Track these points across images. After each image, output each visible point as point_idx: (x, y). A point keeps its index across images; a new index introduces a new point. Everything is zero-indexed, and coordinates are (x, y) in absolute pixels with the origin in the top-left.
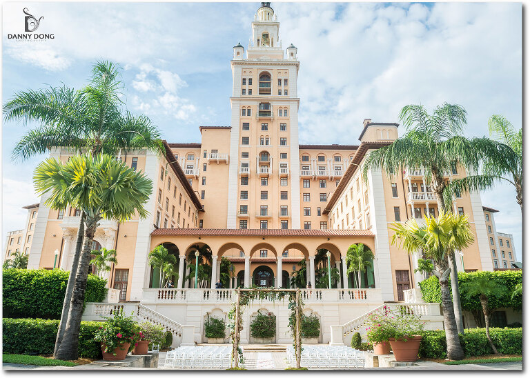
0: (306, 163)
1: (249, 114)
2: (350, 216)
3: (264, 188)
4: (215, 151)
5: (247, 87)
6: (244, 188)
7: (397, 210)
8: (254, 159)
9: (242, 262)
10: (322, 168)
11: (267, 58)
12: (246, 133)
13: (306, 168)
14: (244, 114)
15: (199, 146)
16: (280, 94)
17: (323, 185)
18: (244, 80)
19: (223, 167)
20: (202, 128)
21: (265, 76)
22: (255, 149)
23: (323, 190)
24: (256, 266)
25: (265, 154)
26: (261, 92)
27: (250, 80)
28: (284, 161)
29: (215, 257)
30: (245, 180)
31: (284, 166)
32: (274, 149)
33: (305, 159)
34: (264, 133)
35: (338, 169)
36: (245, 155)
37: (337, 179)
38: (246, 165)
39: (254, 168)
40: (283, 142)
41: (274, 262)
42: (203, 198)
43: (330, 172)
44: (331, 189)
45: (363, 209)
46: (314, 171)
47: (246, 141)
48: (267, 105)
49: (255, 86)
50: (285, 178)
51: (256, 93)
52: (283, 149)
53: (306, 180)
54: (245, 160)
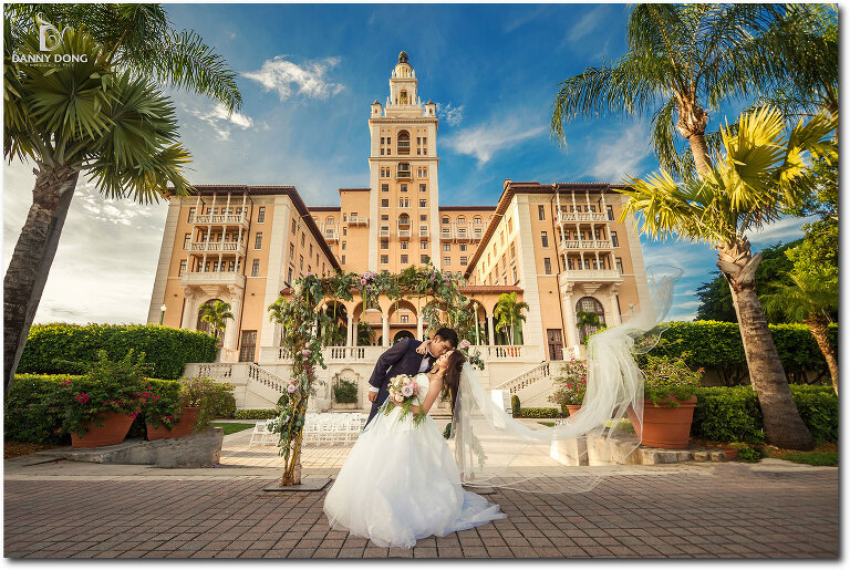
0: (446, 226)
1: (388, 175)
2: (494, 275)
3: (404, 252)
4: (355, 214)
5: (386, 146)
6: (385, 252)
7: (547, 261)
8: (393, 222)
9: (380, 328)
10: (462, 230)
11: (405, 116)
12: (386, 195)
13: (445, 230)
14: (383, 175)
15: (338, 209)
16: (419, 153)
17: (463, 248)
18: (383, 139)
19: (363, 230)
20: (341, 190)
21: (404, 135)
22: (394, 211)
23: (463, 254)
24: (396, 331)
25: (404, 216)
26: (400, 151)
27: (389, 139)
28: (424, 224)
29: (350, 316)
30: (385, 242)
31: (423, 228)
32: (414, 211)
33: (445, 221)
34: (404, 195)
35: (478, 231)
36: (385, 218)
37: (477, 241)
38: (386, 228)
39: (394, 231)
40: (423, 204)
41: (415, 327)
42: (344, 263)
43: (470, 234)
44: (471, 250)
45: (508, 264)
46: (454, 234)
47: (385, 203)
48: (406, 166)
49: (394, 146)
50: (425, 241)
51: (394, 154)
52: (423, 211)
53: (446, 243)
54: (385, 224)
